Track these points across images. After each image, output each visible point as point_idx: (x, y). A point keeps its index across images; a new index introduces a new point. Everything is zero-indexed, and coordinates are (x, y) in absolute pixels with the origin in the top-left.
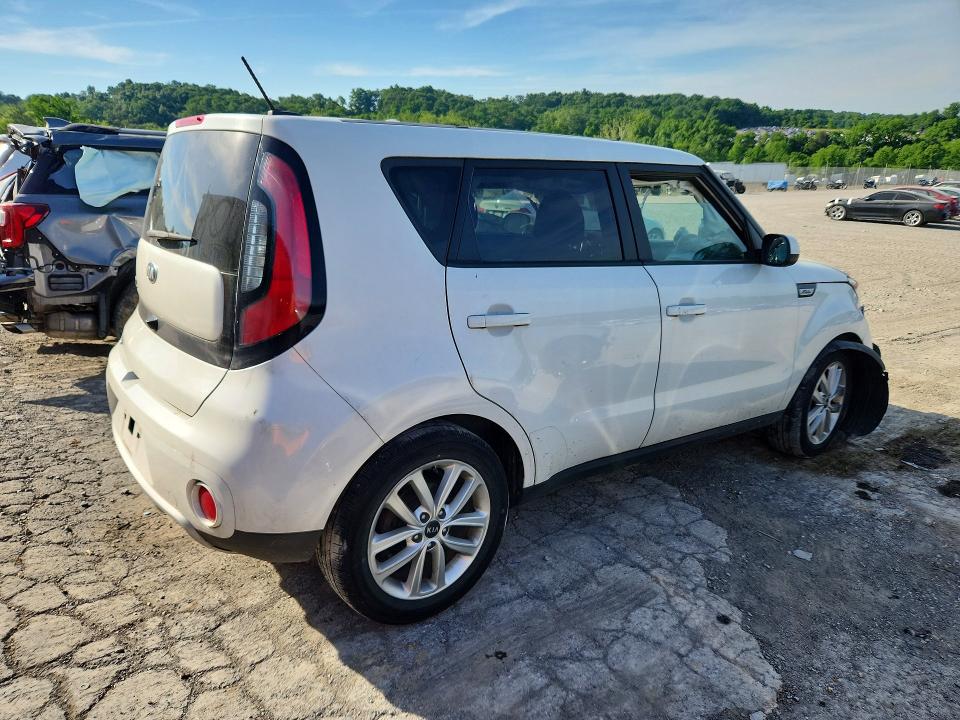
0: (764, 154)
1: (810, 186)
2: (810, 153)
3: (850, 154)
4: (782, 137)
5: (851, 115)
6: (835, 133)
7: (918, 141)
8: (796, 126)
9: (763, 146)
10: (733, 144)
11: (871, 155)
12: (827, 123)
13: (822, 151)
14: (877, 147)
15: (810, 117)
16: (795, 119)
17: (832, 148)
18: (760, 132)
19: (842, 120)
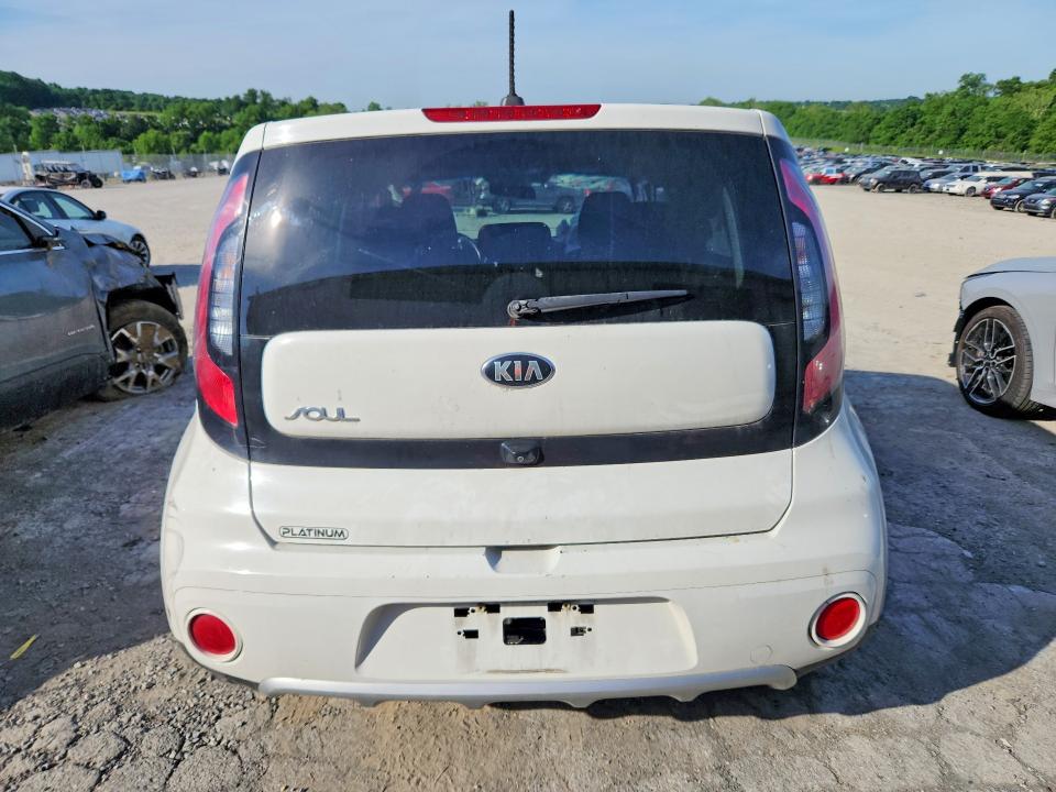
0: (76, 141)
1: (166, 176)
2: (130, 139)
3: (174, 139)
4: (90, 121)
5: (156, 98)
6: (149, 117)
7: (233, 126)
8: (99, 108)
9: (70, 130)
10: (31, 128)
11: (195, 140)
12: (133, 105)
13: (142, 137)
14: (198, 132)
15: (110, 98)
16: (95, 99)
17: (152, 133)
18: (61, 115)
19: (147, 101)
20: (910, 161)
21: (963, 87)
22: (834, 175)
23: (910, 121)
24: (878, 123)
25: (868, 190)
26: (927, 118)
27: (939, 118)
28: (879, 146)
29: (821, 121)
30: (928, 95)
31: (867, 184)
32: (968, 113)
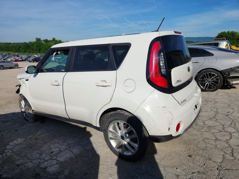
20: (35, 55)
21: (36, 41)
22: (20, 59)
23: (28, 47)
24: (20, 48)
25: (30, 62)
26: (31, 47)
27: (34, 47)
28: (22, 53)
29: (5, 47)
30: (30, 42)
31: (30, 61)
32: (40, 46)
